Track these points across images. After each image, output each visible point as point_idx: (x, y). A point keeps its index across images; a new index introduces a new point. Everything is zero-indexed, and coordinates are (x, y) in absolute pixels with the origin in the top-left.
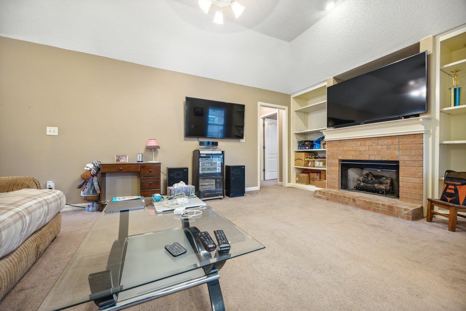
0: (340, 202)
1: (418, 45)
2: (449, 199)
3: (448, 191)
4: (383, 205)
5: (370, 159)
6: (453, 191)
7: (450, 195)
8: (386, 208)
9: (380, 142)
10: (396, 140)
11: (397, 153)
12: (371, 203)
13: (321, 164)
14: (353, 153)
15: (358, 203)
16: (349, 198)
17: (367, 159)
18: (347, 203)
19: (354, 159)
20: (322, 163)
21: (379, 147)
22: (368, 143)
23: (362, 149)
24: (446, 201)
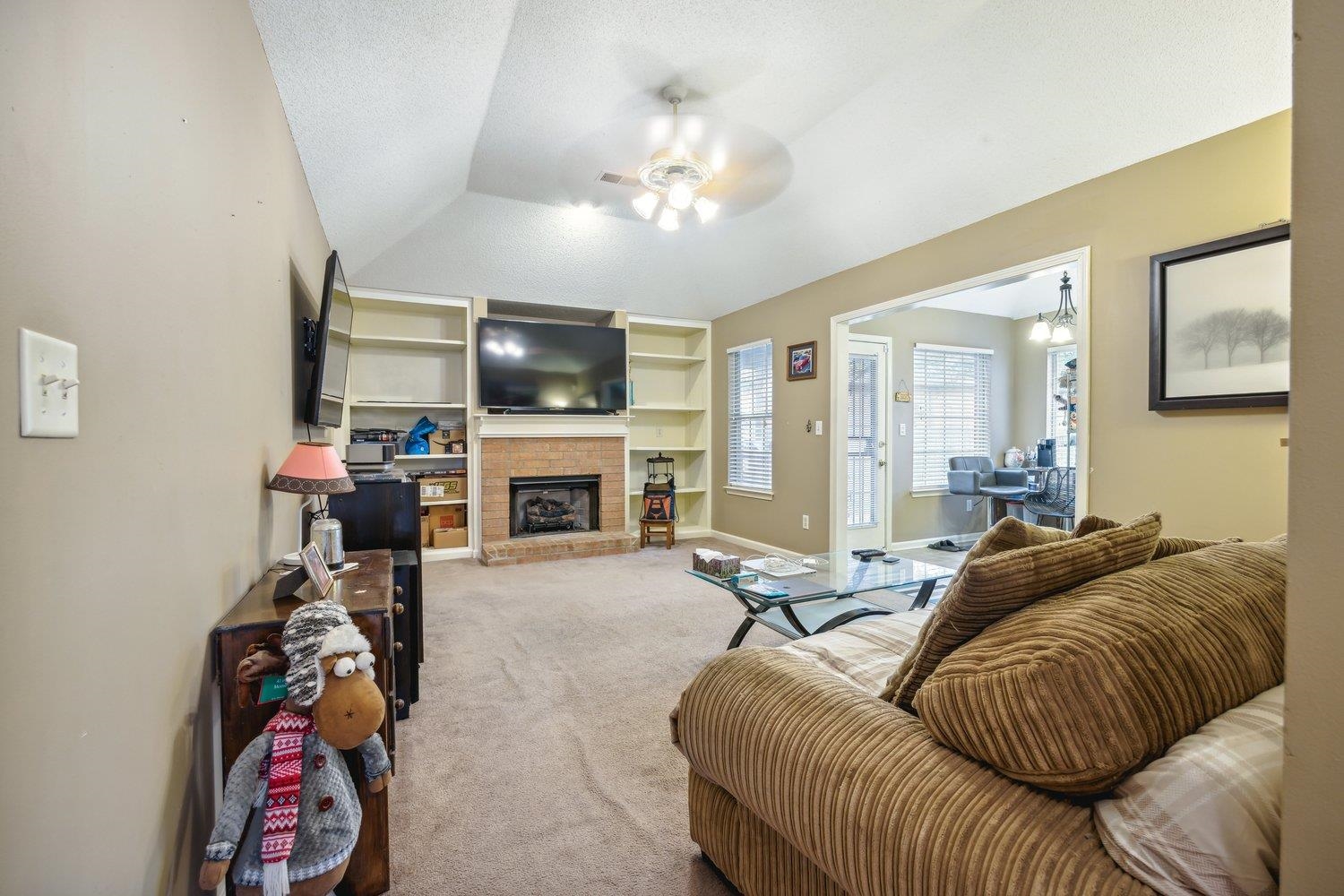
0: (545, 559)
1: (610, 315)
2: (656, 516)
3: (654, 506)
4: (610, 541)
5: (566, 474)
6: (659, 506)
7: (657, 511)
8: (614, 544)
9: (580, 445)
10: (599, 444)
11: (599, 463)
12: (595, 543)
13: (440, 490)
14: (537, 464)
15: (576, 549)
16: (562, 546)
17: (562, 474)
18: (558, 557)
19: (539, 475)
20: (443, 488)
21: (578, 453)
22: (563, 446)
23: (553, 456)
24: (654, 518)
